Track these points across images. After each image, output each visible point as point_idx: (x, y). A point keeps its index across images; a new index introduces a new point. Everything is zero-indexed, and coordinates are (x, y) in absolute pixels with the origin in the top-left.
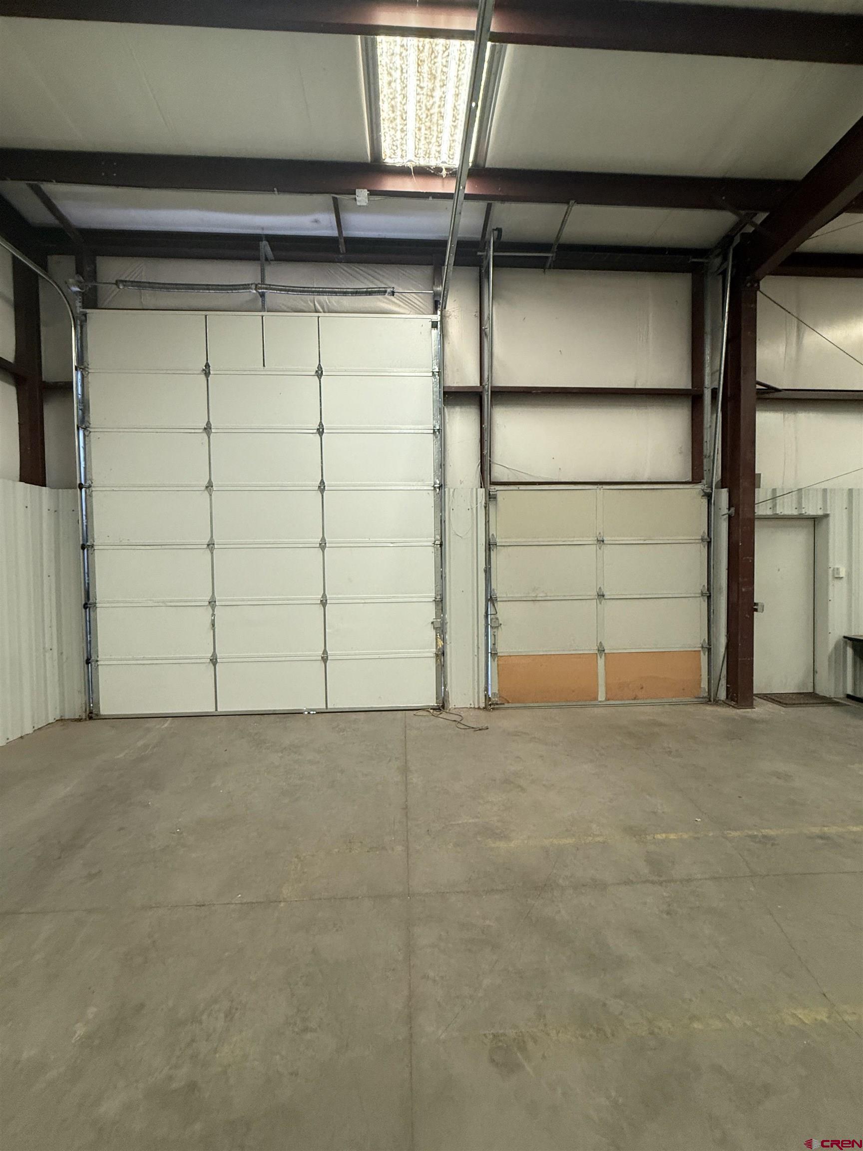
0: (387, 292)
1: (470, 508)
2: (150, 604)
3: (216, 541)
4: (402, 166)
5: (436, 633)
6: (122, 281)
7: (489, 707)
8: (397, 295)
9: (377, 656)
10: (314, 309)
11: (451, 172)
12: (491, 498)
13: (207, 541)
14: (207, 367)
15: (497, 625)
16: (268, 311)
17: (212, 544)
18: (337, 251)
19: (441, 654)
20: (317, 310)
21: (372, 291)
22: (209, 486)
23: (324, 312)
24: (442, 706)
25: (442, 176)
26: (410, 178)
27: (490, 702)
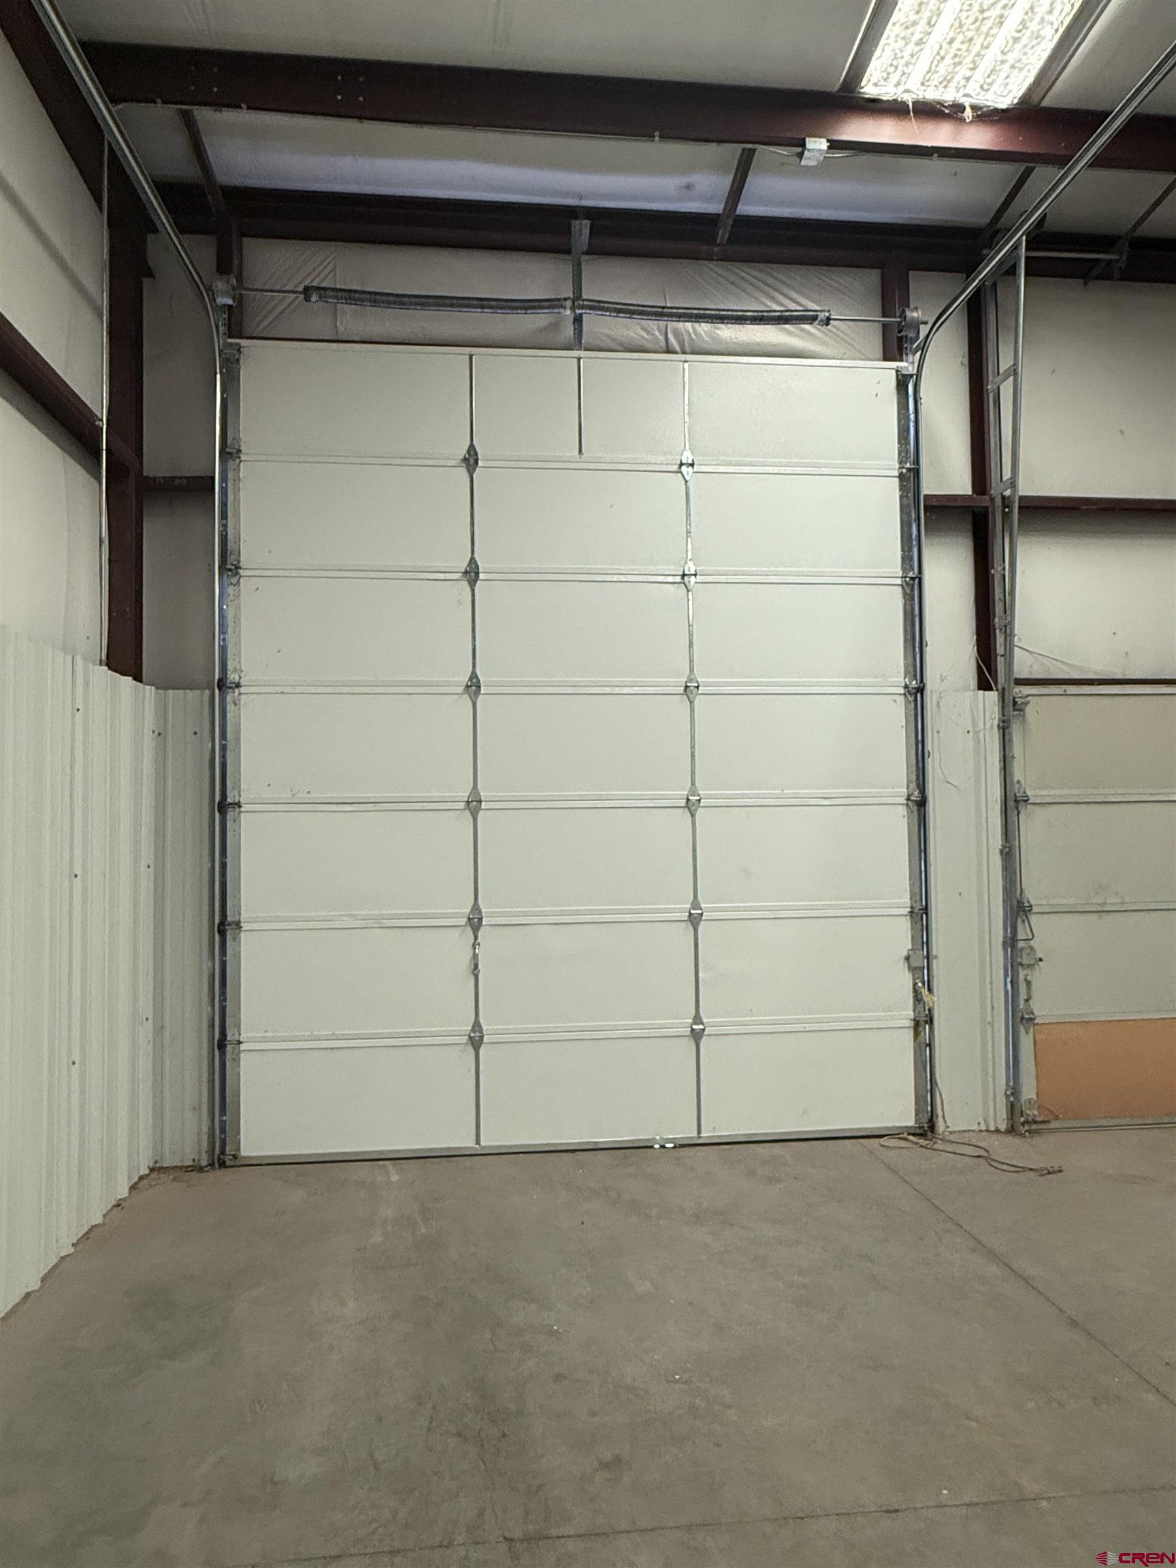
0: (819, 319)
1: (970, 728)
2: (350, 923)
3: (483, 795)
4: (894, 100)
5: (914, 979)
6: (318, 289)
7: (1022, 1127)
8: (834, 326)
9: (800, 1027)
10: (663, 344)
11: (979, 113)
12: (1011, 710)
13: (465, 794)
14: (472, 453)
15: (1032, 962)
16: (585, 350)
17: (477, 801)
18: (711, 240)
19: (923, 1022)
20: (670, 349)
21: (790, 316)
22: (473, 686)
23: (684, 352)
24: (927, 1129)
25: (965, 120)
26: (907, 120)
27: (1022, 1119)
